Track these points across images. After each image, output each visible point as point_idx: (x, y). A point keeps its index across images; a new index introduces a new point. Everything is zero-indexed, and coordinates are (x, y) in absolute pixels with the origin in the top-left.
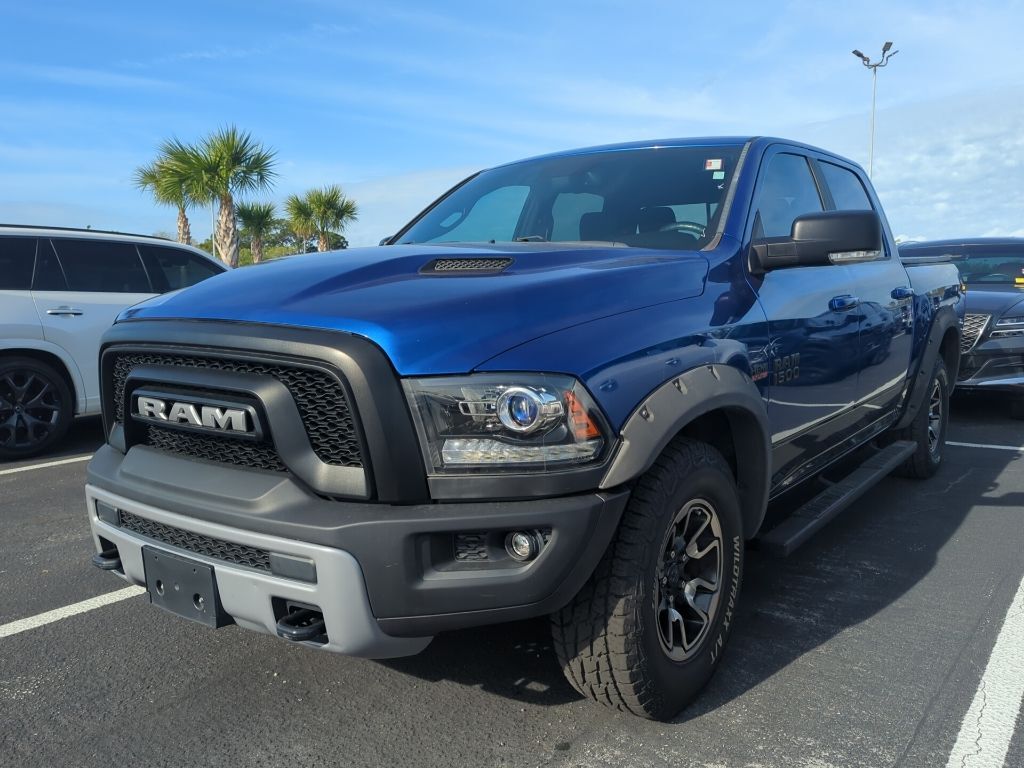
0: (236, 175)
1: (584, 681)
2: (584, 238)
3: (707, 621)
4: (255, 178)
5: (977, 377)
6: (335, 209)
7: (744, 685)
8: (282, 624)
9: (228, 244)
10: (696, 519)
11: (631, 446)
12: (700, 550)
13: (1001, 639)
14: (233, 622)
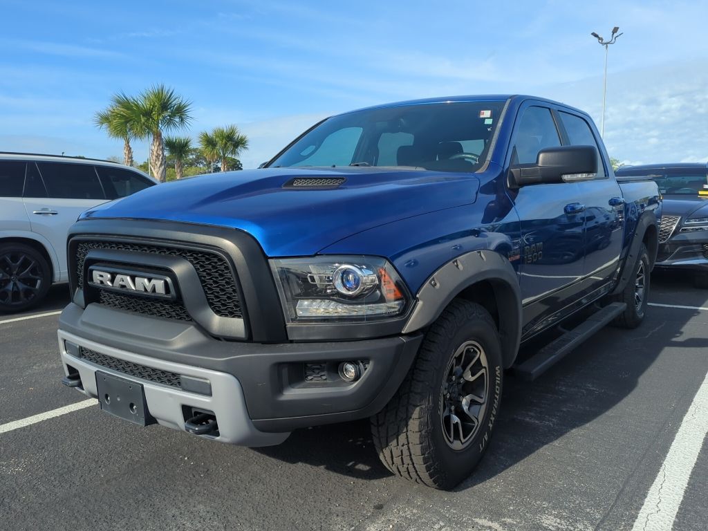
0: (164, 118)
1: (393, 463)
2: (399, 164)
3: (477, 423)
4: (177, 120)
5: (672, 259)
6: (233, 141)
7: (503, 467)
8: (189, 423)
9: (158, 165)
10: (470, 355)
11: (423, 305)
12: (473, 375)
13: (678, 436)
14: (157, 422)
